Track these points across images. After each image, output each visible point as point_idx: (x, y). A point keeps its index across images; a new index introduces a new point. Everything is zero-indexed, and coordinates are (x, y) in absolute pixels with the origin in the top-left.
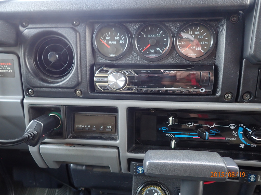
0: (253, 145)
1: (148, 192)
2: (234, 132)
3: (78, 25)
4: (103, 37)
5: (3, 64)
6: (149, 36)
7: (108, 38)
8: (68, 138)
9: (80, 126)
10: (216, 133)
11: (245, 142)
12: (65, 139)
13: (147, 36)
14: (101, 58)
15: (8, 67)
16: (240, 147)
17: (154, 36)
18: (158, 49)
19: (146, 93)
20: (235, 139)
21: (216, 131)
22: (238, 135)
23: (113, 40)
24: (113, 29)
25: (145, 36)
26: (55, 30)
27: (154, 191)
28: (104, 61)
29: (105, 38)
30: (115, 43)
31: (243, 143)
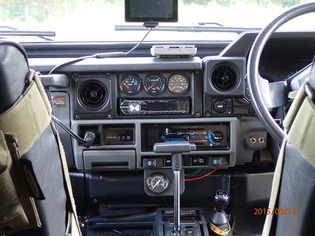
0: (218, 144)
1: (154, 180)
2: (206, 136)
3: (110, 75)
4: (124, 81)
5: (59, 99)
6: (152, 80)
7: (127, 82)
8: (103, 145)
9: (110, 137)
10: (195, 138)
11: (213, 143)
12: (101, 146)
13: (150, 80)
14: (123, 94)
15: (61, 101)
16: (210, 145)
17: (155, 80)
18: (158, 88)
19: (152, 115)
20: (207, 141)
21: (196, 137)
22: (208, 138)
23: (130, 83)
24: (130, 77)
25: (149, 80)
26: (96, 79)
27: (158, 179)
28: (125, 96)
29: (125, 82)
30: (131, 84)
31: (212, 143)
